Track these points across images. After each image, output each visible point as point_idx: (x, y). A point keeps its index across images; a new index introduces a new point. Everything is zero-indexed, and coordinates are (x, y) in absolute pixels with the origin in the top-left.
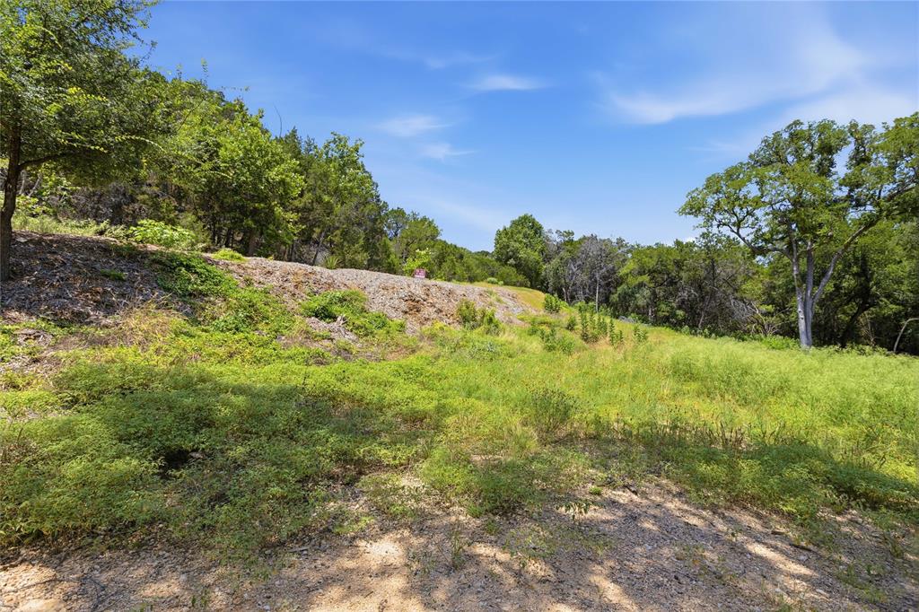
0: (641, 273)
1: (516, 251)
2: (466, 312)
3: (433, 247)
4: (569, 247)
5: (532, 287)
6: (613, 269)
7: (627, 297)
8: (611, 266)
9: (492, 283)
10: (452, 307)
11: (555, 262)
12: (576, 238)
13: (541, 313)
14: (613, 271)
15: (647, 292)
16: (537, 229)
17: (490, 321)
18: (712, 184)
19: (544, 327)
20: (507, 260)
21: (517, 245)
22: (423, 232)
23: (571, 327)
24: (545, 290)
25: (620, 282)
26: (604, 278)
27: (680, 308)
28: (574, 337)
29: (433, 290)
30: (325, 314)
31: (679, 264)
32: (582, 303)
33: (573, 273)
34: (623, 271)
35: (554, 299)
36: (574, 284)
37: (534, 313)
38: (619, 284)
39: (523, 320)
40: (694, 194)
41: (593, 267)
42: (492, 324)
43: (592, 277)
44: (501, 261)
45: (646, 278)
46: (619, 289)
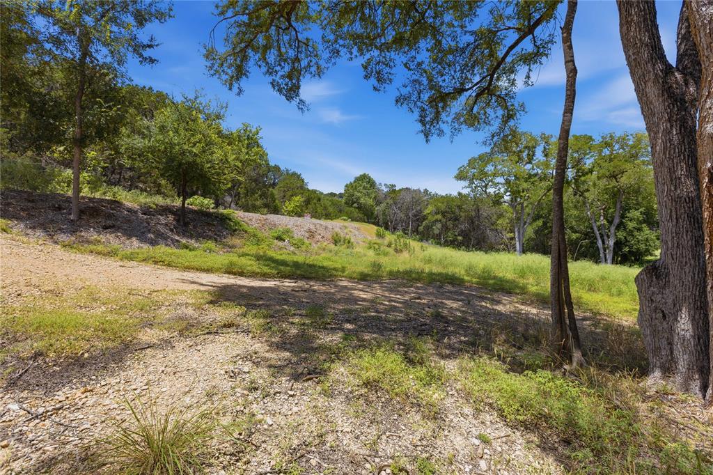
0: (437, 213)
1: (358, 198)
2: (336, 238)
3: (302, 194)
4: (392, 195)
5: (369, 222)
6: (420, 210)
7: (428, 228)
8: (419, 208)
9: (344, 220)
10: (329, 235)
11: (383, 205)
12: (397, 189)
13: (375, 239)
14: (421, 211)
15: (439, 225)
16: (372, 183)
17: (349, 242)
18: (471, 163)
19: (375, 245)
20: (352, 204)
21: (359, 194)
22: (295, 184)
23: (389, 245)
24: (377, 224)
25: (425, 218)
26: (415, 216)
27: (459, 235)
28: (391, 250)
29: (318, 226)
30: (280, 238)
31: (459, 207)
32: (400, 233)
33: (395, 213)
34: (426, 212)
35: (382, 230)
36: (396, 220)
37: (370, 238)
38: (424, 220)
39: (364, 242)
40: (462, 169)
41: (408, 209)
42: (349, 243)
43: (407, 215)
44: (348, 204)
45: (439, 216)
46: (424, 223)
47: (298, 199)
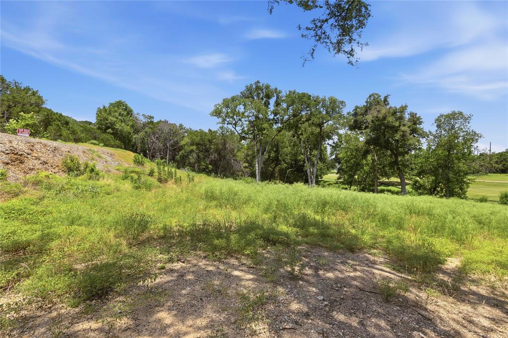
0: (192, 144)
1: (113, 124)
2: (71, 164)
3: (38, 112)
4: (150, 126)
5: (126, 149)
6: (177, 141)
7: (185, 157)
8: (176, 139)
9: (95, 144)
10: (57, 160)
11: (142, 134)
12: (155, 121)
13: (132, 166)
14: (177, 142)
15: (195, 155)
16: (129, 112)
17: (92, 171)
19: (133, 174)
20: (107, 129)
21: (114, 119)
22: (27, 99)
23: (151, 174)
24: (135, 151)
25: (181, 148)
26: (172, 146)
27: (210, 164)
28: (153, 181)
29: (38, 146)
31: (210, 141)
32: (158, 160)
33: (154, 142)
34: (182, 143)
35: (140, 157)
36: (154, 149)
37: (127, 165)
38: (180, 150)
39: (118, 170)
40: (218, 106)
41: (166, 139)
42: (93, 173)
43: (165, 145)
44: (101, 129)
45: (194, 147)
46: (180, 153)
47: (31, 118)
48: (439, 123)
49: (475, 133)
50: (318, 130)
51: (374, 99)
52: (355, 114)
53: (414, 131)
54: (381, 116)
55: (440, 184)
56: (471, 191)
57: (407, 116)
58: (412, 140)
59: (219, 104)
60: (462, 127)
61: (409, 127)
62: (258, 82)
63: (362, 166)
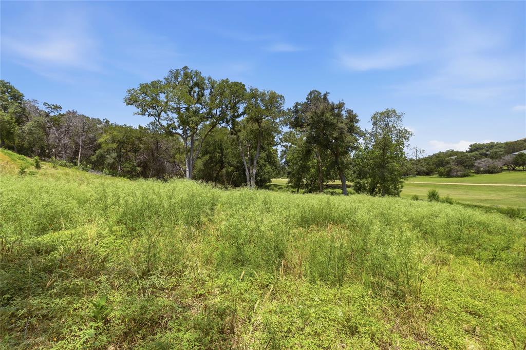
0: (112, 142)
6: (94, 138)
7: (102, 158)
8: (92, 136)
12: (63, 112)
14: (93, 140)
25: (99, 146)
27: (139, 166)
31: (139, 139)
34: (101, 140)
38: (97, 149)
40: (132, 92)
45: (115, 146)
46: (97, 152)
48: (375, 120)
49: (407, 131)
50: (256, 126)
51: (314, 97)
52: (296, 111)
53: (352, 130)
54: (319, 112)
55: (378, 185)
56: (405, 191)
57: (344, 113)
58: (349, 138)
59: (134, 89)
60: (395, 125)
61: (346, 124)
62: (186, 67)
63: (308, 169)
